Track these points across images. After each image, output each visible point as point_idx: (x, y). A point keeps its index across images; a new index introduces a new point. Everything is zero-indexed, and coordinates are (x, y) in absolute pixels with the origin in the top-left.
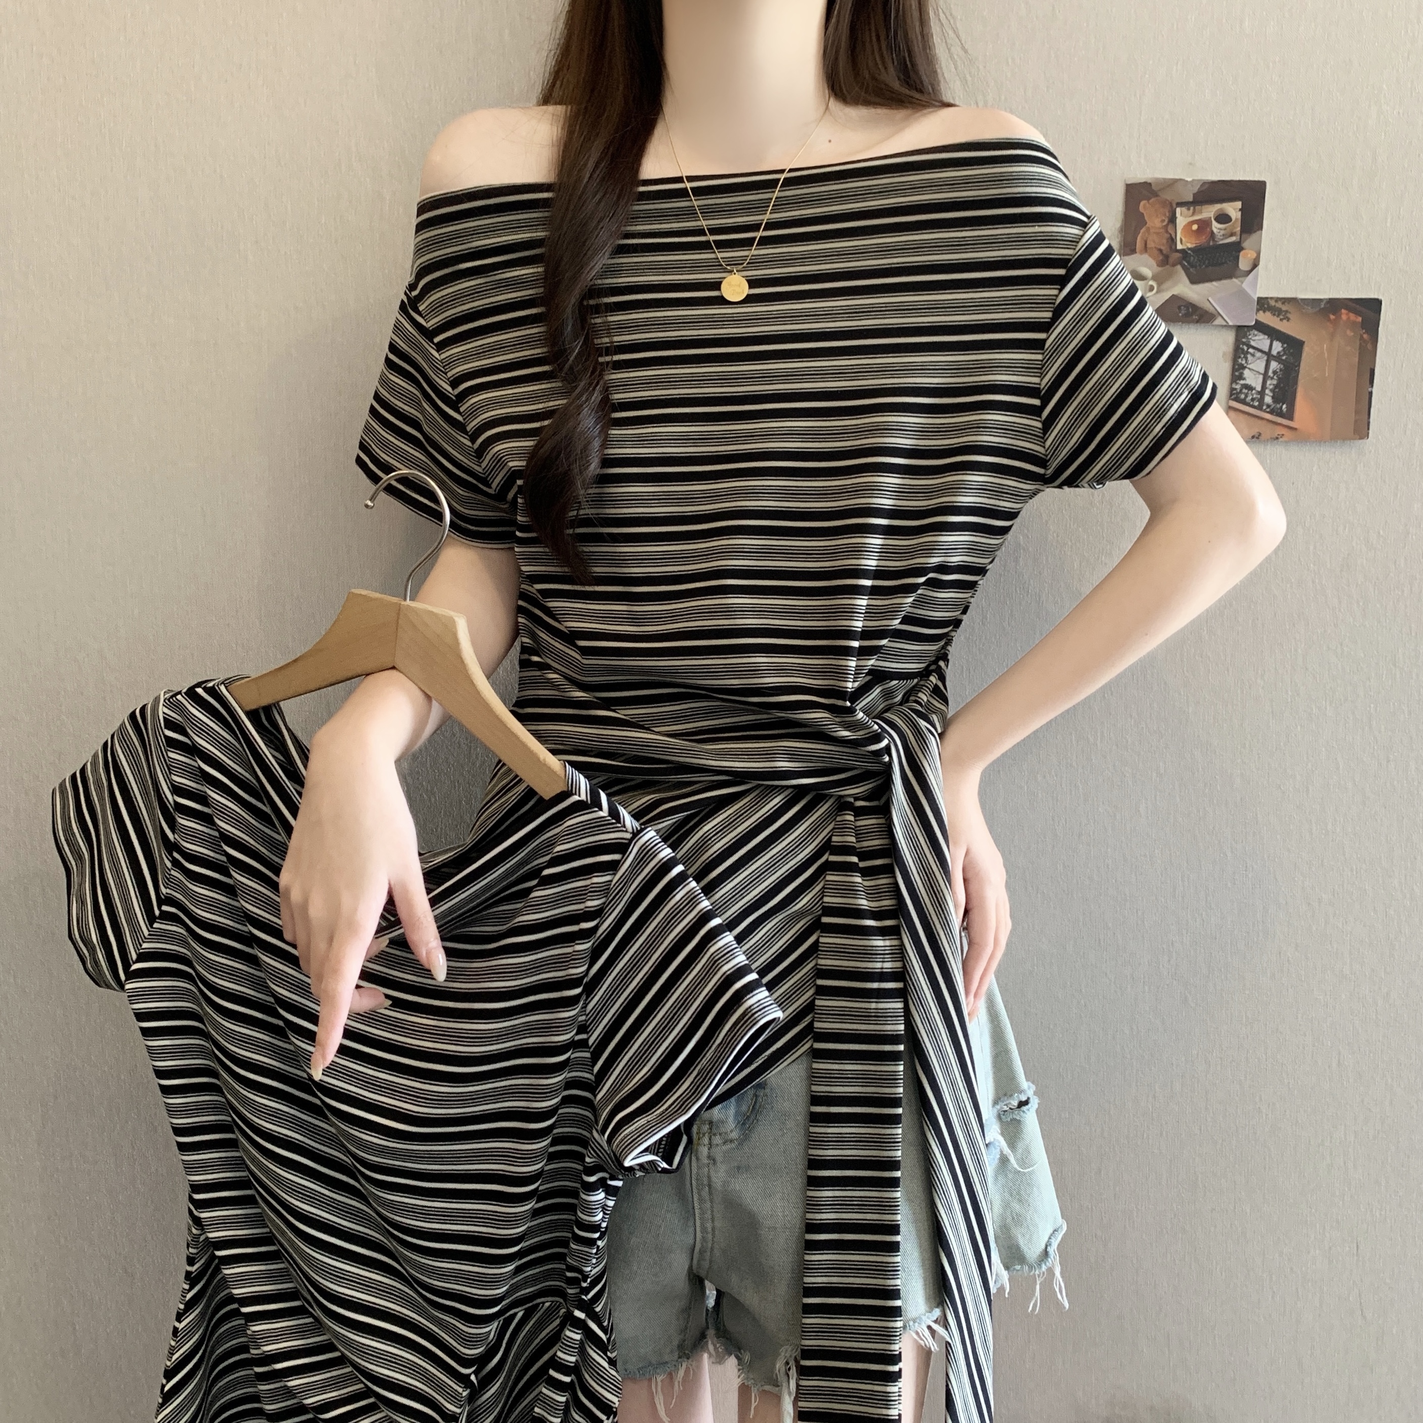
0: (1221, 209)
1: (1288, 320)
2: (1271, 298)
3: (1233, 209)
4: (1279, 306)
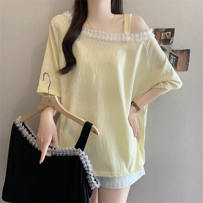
0: (168, 33)
1: (177, 54)
3: (170, 33)
4: (175, 51)
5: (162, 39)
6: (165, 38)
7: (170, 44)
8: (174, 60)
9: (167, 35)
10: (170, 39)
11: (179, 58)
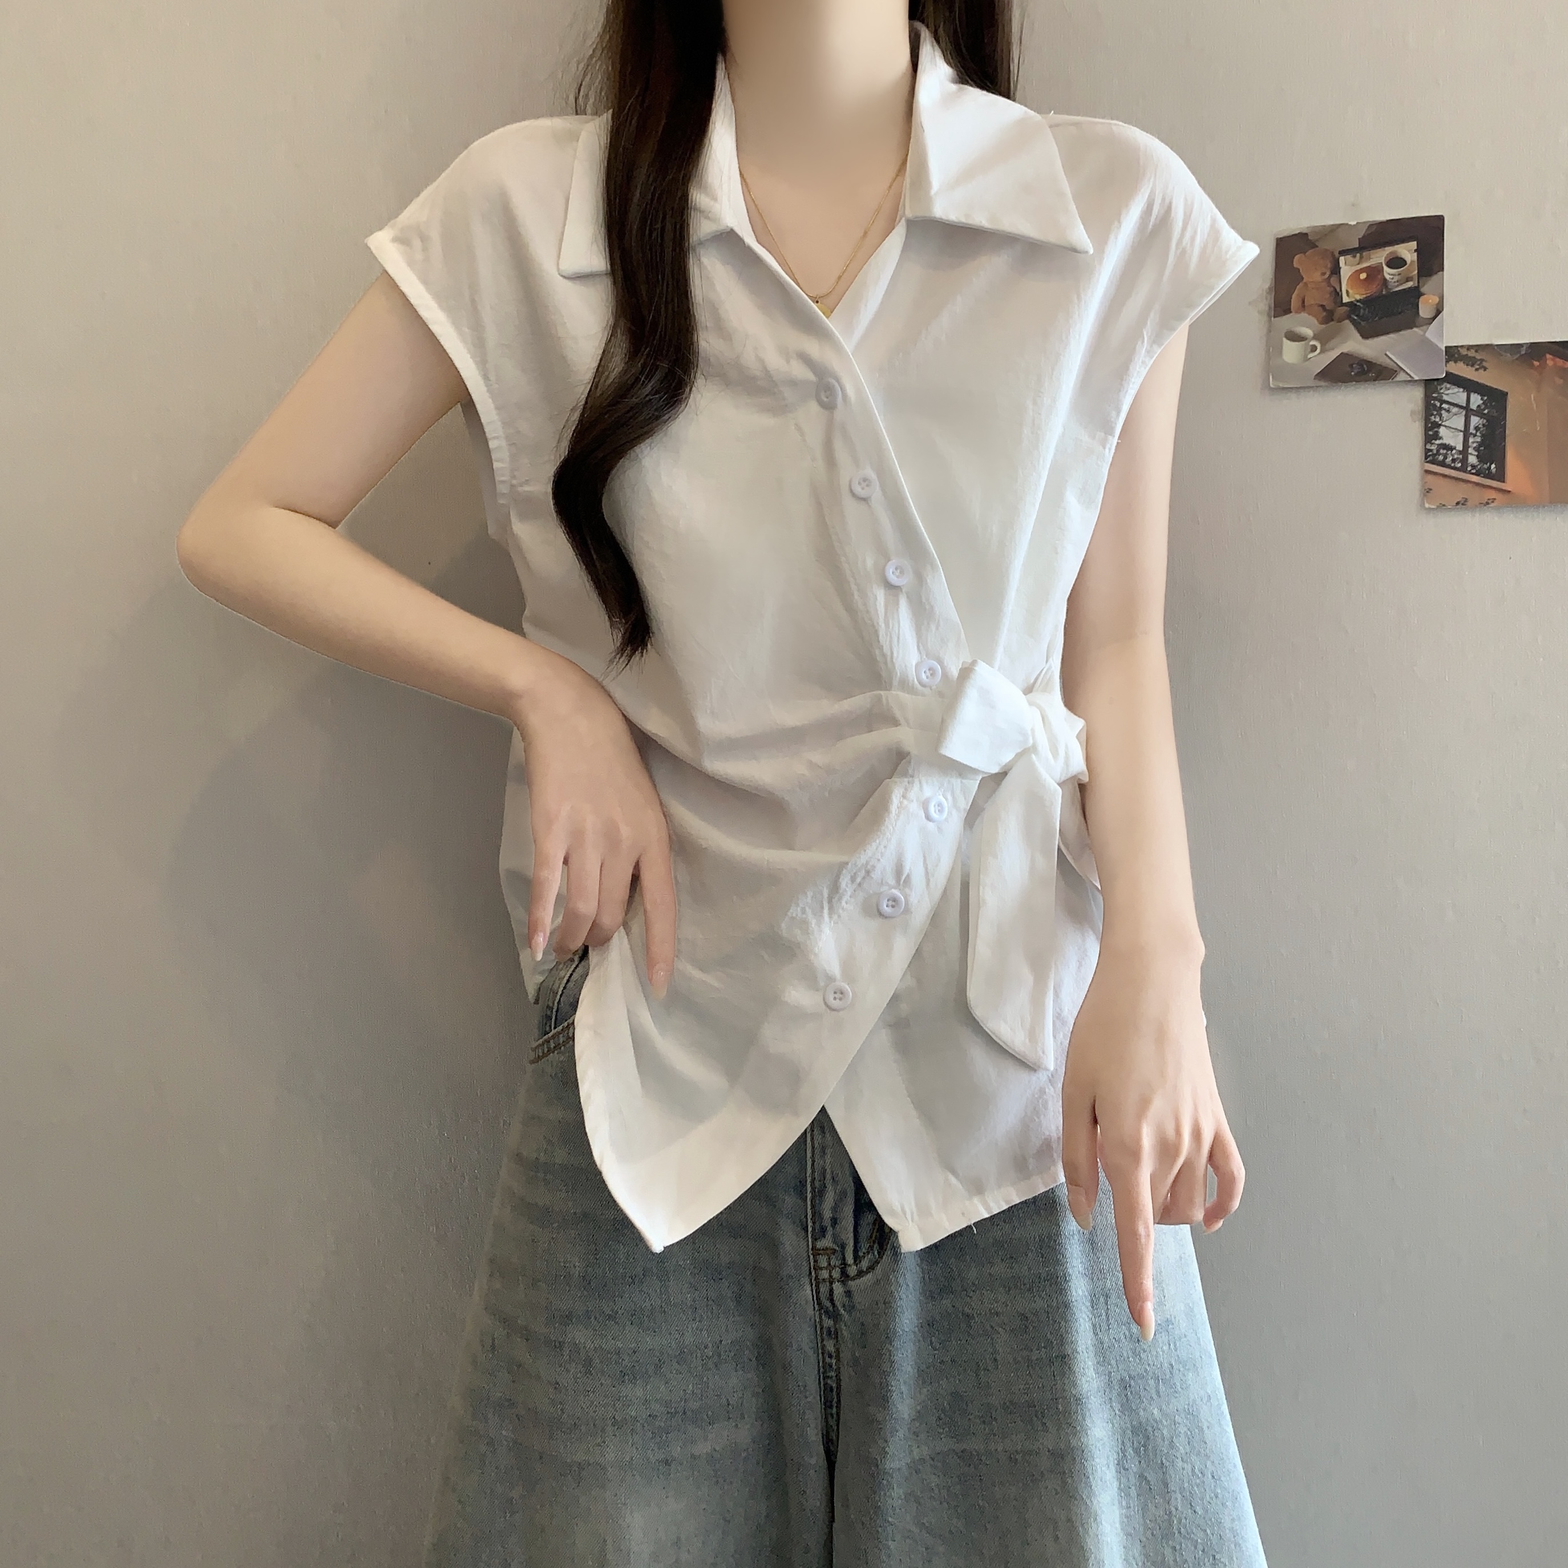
0: (1391, 253)
1: (1485, 369)
2: (1462, 346)
3: (1408, 251)
4: (1472, 353)
5: (1346, 299)
6: (1373, 289)
7: (1417, 327)
8: (1475, 421)
9: (1386, 268)
10: (1415, 294)
11: (1510, 400)
